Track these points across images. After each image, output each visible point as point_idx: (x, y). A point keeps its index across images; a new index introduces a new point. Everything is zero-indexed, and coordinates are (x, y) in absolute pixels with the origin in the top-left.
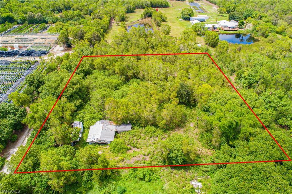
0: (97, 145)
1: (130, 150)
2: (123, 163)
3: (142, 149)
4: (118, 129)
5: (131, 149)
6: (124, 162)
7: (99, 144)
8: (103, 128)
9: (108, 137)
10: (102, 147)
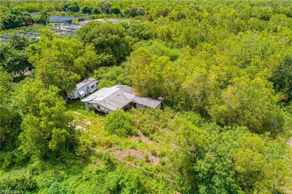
0: (93, 112)
1: (134, 137)
2: (108, 150)
3: (158, 144)
4: (136, 101)
5: (137, 136)
6: (111, 149)
7: (96, 111)
8: (115, 93)
9: (113, 104)
10: (99, 118)
